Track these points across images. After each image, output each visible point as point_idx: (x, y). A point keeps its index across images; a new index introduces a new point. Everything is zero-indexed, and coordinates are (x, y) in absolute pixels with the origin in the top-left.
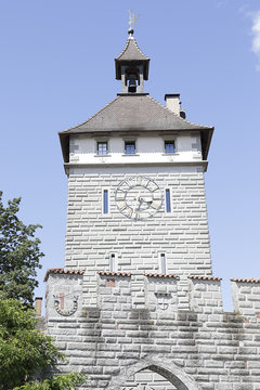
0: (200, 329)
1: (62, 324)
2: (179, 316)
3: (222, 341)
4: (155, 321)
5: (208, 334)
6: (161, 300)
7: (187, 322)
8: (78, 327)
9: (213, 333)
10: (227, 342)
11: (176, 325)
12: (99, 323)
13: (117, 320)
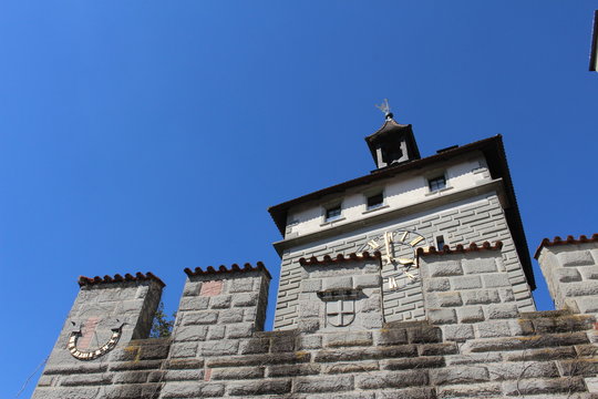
0: (449, 359)
1: (71, 378)
2: (385, 335)
3: (525, 384)
4: (314, 354)
5: (476, 371)
6: (335, 306)
7: (409, 347)
8: (107, 382)
9: (492, 367)
10: (541, 383)
11: (375, 357)
12: (161, 370)
13: (208, 361)
